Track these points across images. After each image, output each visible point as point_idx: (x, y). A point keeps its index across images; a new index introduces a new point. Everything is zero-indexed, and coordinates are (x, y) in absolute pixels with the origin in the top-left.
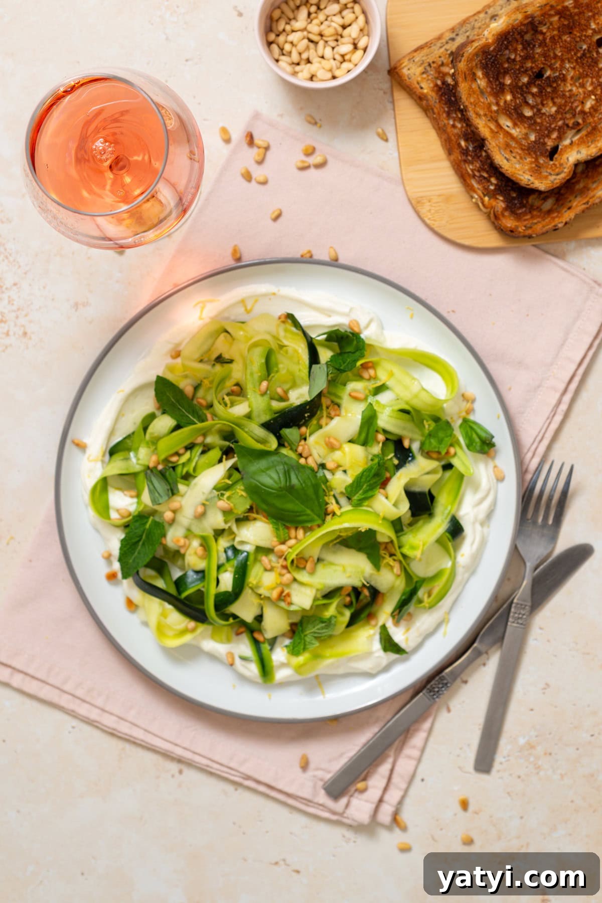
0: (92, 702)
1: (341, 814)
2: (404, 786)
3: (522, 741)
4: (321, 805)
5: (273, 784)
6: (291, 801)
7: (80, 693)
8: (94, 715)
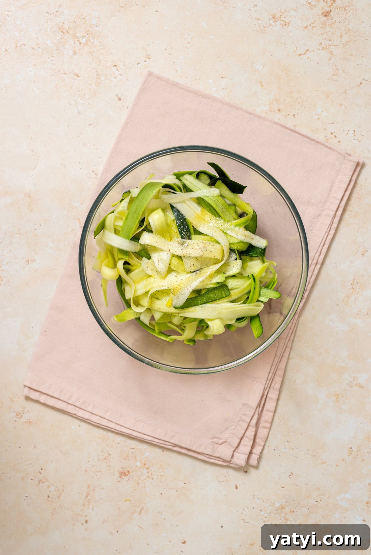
0: (85, 409)
1: (229, 462)
2: (263, 444)
3: (277, 505)
4: (218, 457)
5: (189, 448)
6: (200, 457)
7: (78, 404)
8: (87, 416)
